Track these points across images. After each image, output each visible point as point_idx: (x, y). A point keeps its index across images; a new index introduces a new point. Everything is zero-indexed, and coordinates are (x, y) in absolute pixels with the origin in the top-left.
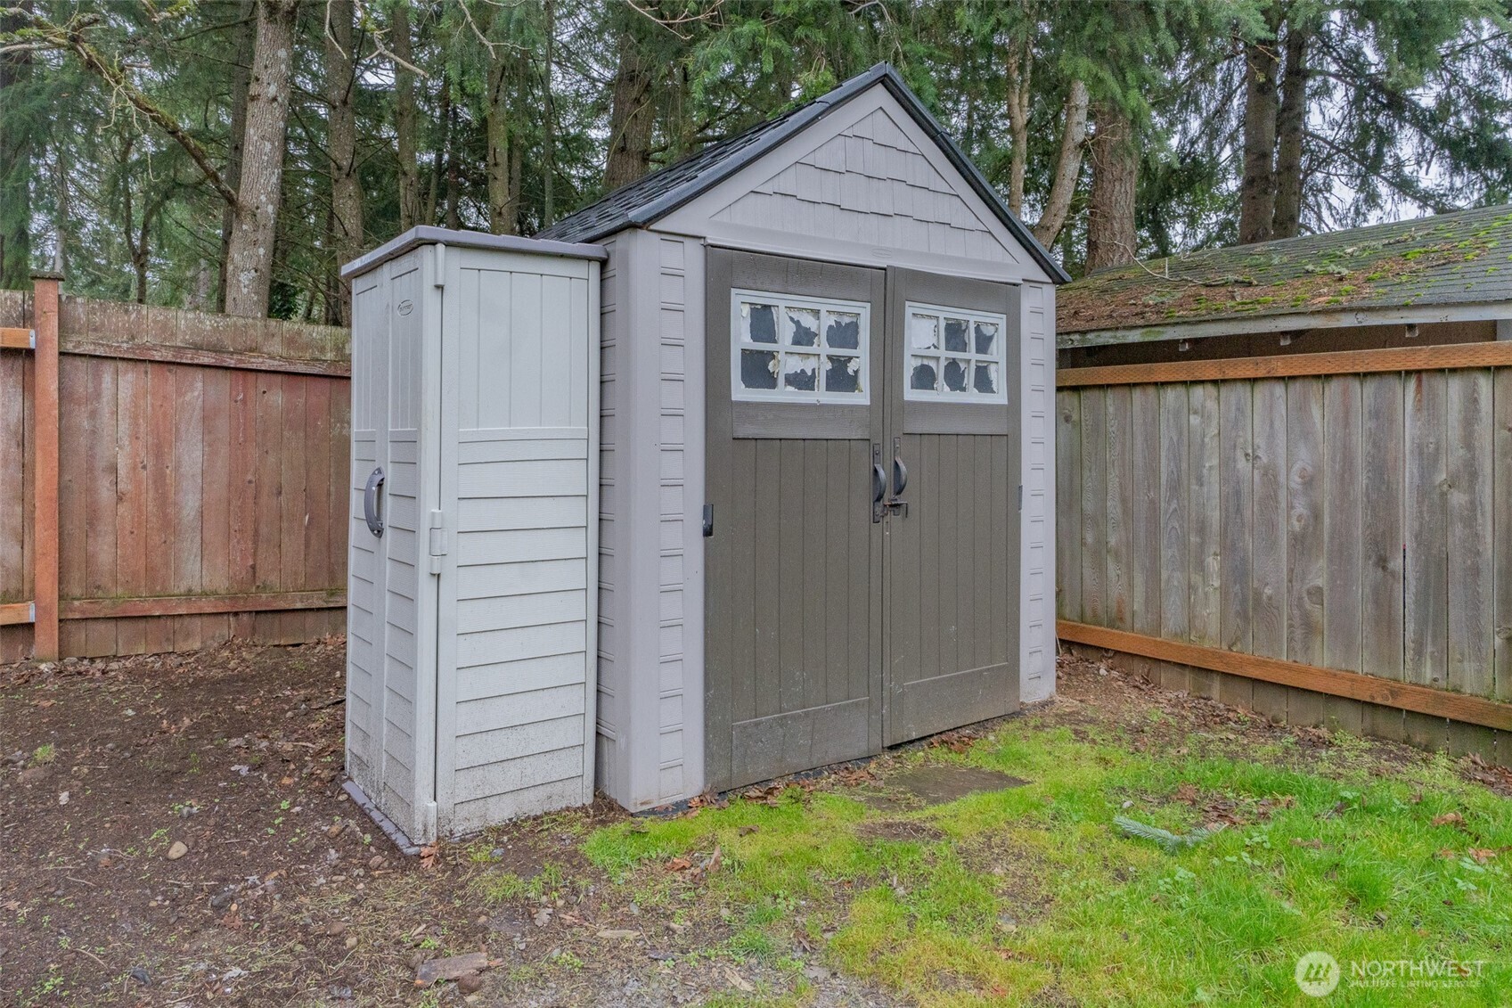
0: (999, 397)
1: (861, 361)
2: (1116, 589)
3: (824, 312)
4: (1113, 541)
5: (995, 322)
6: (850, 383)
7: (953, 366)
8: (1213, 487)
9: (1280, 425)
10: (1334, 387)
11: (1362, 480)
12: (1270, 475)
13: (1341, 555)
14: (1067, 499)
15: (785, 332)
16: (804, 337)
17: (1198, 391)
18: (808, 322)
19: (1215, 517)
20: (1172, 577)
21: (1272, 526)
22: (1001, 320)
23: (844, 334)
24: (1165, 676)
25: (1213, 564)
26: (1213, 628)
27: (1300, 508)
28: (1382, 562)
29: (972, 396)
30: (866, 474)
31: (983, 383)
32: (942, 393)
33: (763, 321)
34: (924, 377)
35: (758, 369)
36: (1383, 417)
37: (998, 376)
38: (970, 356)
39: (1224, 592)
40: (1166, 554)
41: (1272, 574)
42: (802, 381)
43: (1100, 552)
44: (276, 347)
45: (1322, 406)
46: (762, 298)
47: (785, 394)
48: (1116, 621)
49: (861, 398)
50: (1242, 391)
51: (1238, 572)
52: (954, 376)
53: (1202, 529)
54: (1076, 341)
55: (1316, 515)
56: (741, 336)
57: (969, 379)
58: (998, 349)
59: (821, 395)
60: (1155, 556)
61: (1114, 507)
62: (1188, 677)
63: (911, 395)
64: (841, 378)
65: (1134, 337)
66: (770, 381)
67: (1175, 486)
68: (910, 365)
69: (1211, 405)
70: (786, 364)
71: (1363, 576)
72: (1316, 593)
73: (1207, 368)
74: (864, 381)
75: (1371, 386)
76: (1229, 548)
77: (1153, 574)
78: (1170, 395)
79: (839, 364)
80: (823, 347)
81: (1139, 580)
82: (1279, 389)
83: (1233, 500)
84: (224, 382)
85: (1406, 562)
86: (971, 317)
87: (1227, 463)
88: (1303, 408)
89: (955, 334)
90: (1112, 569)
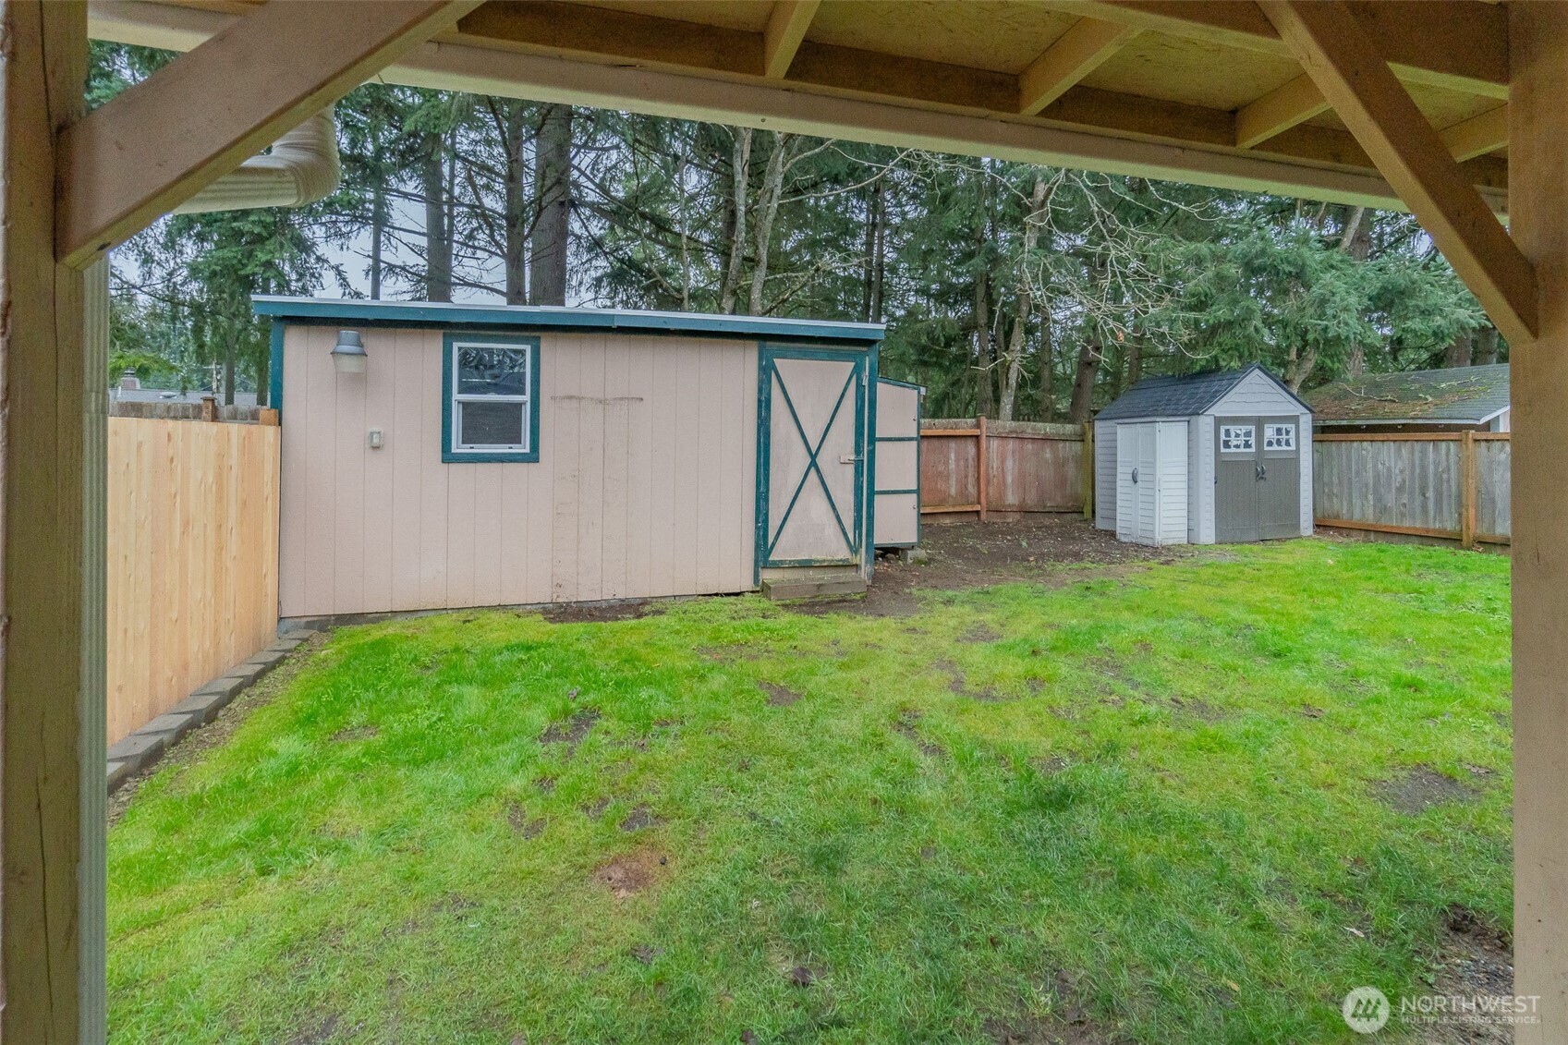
0: (1293, 447)
1: (1252, 440)
2: (1336, 507)
3: (1243, 429)
4: (1335, 491)
5: (1292, 427)
6: (1250, 446)
7: (1278, 440)
8: (1371, 474)
9: (1392, 455)
10: (1409, 444)
11: (1418, 471)
12: (1389, 470)
13: (1412, 493)
14: (1317, 477)
15: (1233, 434)
16: (1237, 435)
17: (1365, 444)
18: (1239, 432)
19: (1371, 482)
20: (1357, 502)
21: (1390, 485)
22: (1293, 426)
23: (1248, 434)
24: (1354, 533)
25: (1371, 497)
26: (1371, 517)
27: (1399, 479)
28: (1424, 495)
29: (1284, 448)
30: (1254, 470)
31: (1288, 443)
32: (1275, 447)
33: (1228, 433)
34: (1270, 443)
35: (1227, 444)
36: (1424, 453)
37: (1292, 442)
38: (1284, 436)
39: (1375, 506)
40: (1354, 495)
41: (1390, 499)
42: (1237, 446)
43: (1331, 495)
44: (1029, 431)
45: (1405, 449)
46: (1227, 427)
47: (1233, 450)
48: (1337, 517)
49: (1253, 450)
50: (1380, 444)
51: (1379, 499)
52: (1279, 442)
53: (1367, 485)
54: (1321, 423)
55: (1404, 481)
56: (1223, 437)
57: (1283, 443)
58: (1292, 434)
59: (1242, 450)
60: (1350, 495)
61: (1335, 480)
62: (1363, 533)
63: (1266, 448)
64: (1247, 445)
65: (1344, 423)
66: (1229, 447)
67: (1358, 473)
68: (1266, 441)
69: (1369, 448)
70: (1234, 443)
71: (1418, 500)
72: (1404, 505)
73: (1368, 436)
74: (1253, 446)
75: (1420, 444)
76: (1376, 491)
77: (1350, 502)
78: (1355, 444)
79: (1247, 442)
80: (1242, 438)
81: (1345, 503)
82: (1392, 444)
83: (1377, 477)
84: (1017, 442)
85: (1430, 494)
86: (1284, 426)
87: (1375, 466)
88: (1400, 450)
89: (1279, 431)
90: (1335, 500)
